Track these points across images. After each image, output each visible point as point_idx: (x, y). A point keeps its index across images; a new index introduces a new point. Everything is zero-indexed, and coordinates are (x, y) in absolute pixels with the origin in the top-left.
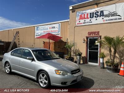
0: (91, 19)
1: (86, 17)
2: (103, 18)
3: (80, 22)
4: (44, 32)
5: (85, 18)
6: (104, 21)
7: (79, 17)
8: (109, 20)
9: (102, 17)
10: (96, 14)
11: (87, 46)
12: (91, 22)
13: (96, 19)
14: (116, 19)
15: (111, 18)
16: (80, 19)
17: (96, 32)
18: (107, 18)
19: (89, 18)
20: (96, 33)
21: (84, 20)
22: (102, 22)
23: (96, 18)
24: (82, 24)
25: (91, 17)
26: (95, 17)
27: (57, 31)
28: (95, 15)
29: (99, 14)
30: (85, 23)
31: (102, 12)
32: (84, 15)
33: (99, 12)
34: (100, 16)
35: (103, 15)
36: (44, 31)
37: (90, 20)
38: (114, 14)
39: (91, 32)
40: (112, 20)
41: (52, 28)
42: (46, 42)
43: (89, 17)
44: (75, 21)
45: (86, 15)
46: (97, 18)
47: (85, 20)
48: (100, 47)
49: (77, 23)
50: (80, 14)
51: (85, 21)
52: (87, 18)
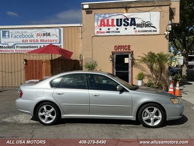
0: (118, 27)
1: (110, 24)
2: (135, 28)
3: (100, 29)
4: (23, 41)
5: (110, 26)
6: (136, 31)
7: (99, 23)
8: (142, 31)
9: (133, 27)
10: (124, 21)
11: (113, 65)
12: (119, 32)
13: (126, 29)
14: (150, 31)
15: (144, 29)
16: (101, 26)
17: (126, 46)
18: (140, 29)
19: (115, 26)
20: (126, 48)
21: (108, 27)
22: (134, 33)
23: (125, 27)
24: (104, 33)
25: (117, 25)
26: (124, 25)
27: (56, 41)
28: (123, 23)
29: (129, 22)
30: (109, 32)
31: (133, 19)
32: (108, 21)
33: (130, 19)
34: (131, 25)
35: (135, 24)
36: (25, 39)
37: (117, 29)
38: (148, 25)
39: (119, 46)
40: (146, 31)
41: (44, 35)
42: (32, 61)
43: (115, 24)
44: (93, 28)
45: (110, 21)
46: (127, 27)
47: (110, 27)
48: (132, 66)
49: (96, 31)
50: (100, 19)
51: (109, 29)
52: (113, 25)
